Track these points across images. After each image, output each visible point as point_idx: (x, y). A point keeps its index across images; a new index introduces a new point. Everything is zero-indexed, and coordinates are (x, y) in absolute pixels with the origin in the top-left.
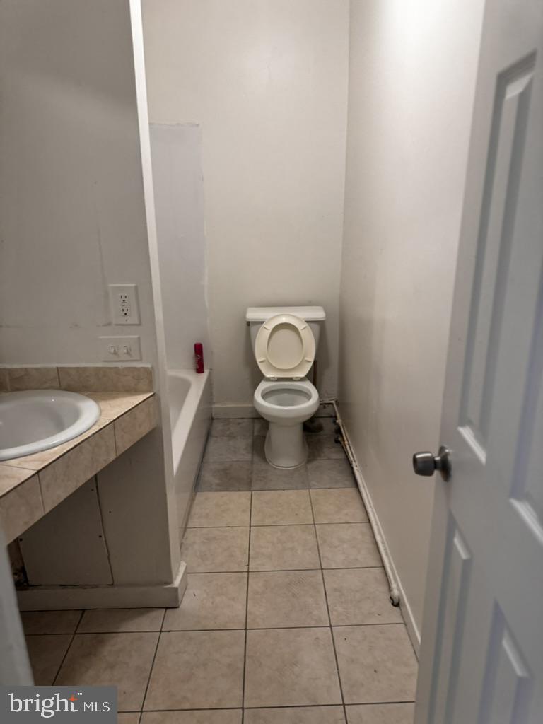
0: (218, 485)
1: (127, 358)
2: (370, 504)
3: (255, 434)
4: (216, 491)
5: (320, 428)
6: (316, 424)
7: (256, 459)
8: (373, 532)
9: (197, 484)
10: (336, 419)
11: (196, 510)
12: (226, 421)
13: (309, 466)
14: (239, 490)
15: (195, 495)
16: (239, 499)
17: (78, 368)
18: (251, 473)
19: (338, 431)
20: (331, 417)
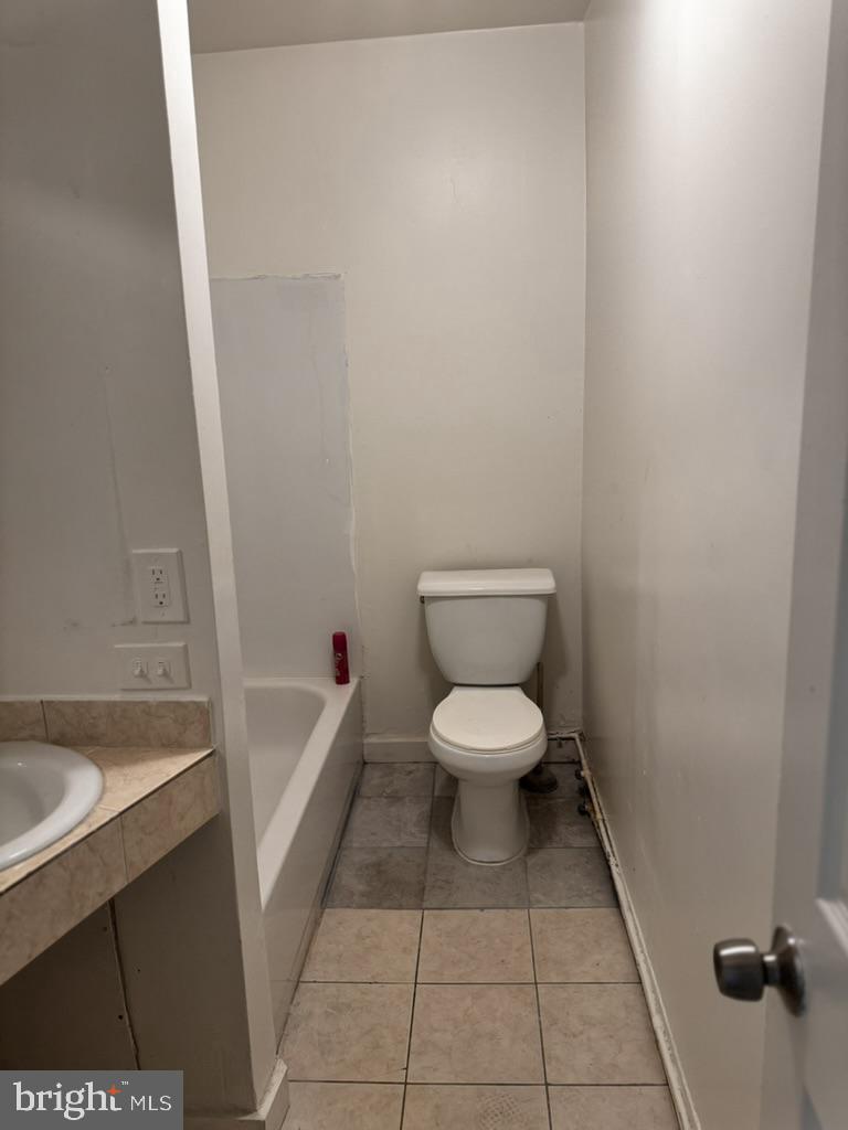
0: (363, 895)
1: (165, 684)
2: (641, 946)
3: (436, 794)
4: (361, 907)
5: (553, 785)
6: (545, 777)
7: (435, 845)
8: (647, 1006)
9: (327, 894)
10: (582, 769)
11: (321, 945)
12: (388, 767)
13: (531, 861)
14: (400, 907)
15: (322, 913)
16: (397, 924)
17: (78, 702)
18: (425, 872)
19: (584, 792)
20: (573, 762)
